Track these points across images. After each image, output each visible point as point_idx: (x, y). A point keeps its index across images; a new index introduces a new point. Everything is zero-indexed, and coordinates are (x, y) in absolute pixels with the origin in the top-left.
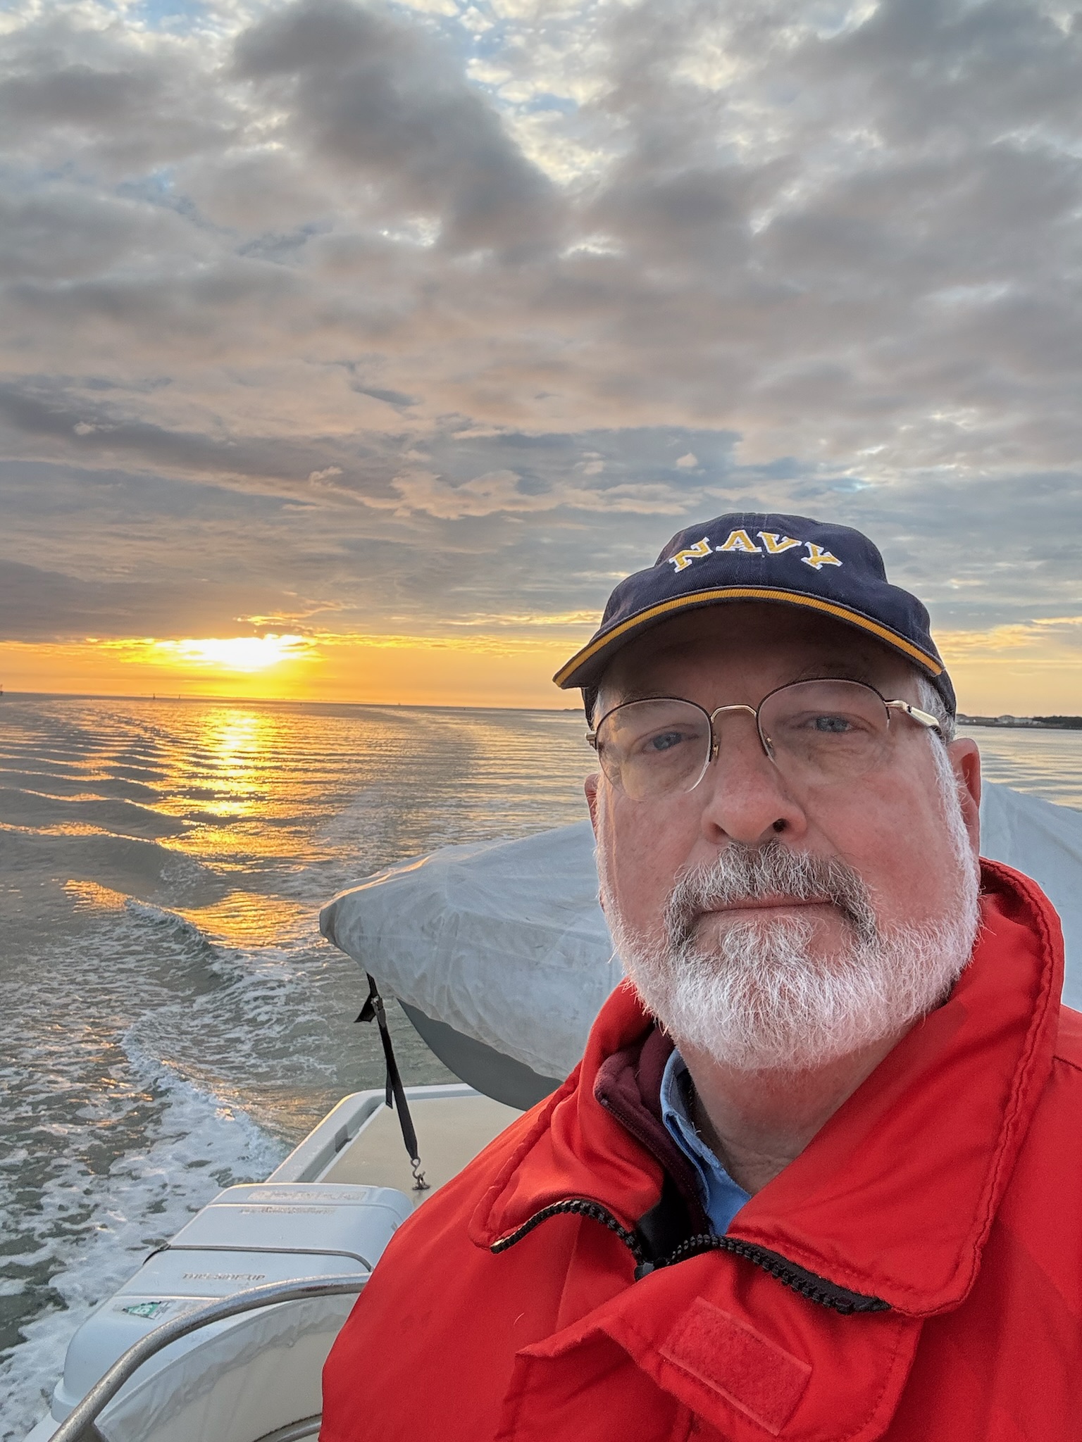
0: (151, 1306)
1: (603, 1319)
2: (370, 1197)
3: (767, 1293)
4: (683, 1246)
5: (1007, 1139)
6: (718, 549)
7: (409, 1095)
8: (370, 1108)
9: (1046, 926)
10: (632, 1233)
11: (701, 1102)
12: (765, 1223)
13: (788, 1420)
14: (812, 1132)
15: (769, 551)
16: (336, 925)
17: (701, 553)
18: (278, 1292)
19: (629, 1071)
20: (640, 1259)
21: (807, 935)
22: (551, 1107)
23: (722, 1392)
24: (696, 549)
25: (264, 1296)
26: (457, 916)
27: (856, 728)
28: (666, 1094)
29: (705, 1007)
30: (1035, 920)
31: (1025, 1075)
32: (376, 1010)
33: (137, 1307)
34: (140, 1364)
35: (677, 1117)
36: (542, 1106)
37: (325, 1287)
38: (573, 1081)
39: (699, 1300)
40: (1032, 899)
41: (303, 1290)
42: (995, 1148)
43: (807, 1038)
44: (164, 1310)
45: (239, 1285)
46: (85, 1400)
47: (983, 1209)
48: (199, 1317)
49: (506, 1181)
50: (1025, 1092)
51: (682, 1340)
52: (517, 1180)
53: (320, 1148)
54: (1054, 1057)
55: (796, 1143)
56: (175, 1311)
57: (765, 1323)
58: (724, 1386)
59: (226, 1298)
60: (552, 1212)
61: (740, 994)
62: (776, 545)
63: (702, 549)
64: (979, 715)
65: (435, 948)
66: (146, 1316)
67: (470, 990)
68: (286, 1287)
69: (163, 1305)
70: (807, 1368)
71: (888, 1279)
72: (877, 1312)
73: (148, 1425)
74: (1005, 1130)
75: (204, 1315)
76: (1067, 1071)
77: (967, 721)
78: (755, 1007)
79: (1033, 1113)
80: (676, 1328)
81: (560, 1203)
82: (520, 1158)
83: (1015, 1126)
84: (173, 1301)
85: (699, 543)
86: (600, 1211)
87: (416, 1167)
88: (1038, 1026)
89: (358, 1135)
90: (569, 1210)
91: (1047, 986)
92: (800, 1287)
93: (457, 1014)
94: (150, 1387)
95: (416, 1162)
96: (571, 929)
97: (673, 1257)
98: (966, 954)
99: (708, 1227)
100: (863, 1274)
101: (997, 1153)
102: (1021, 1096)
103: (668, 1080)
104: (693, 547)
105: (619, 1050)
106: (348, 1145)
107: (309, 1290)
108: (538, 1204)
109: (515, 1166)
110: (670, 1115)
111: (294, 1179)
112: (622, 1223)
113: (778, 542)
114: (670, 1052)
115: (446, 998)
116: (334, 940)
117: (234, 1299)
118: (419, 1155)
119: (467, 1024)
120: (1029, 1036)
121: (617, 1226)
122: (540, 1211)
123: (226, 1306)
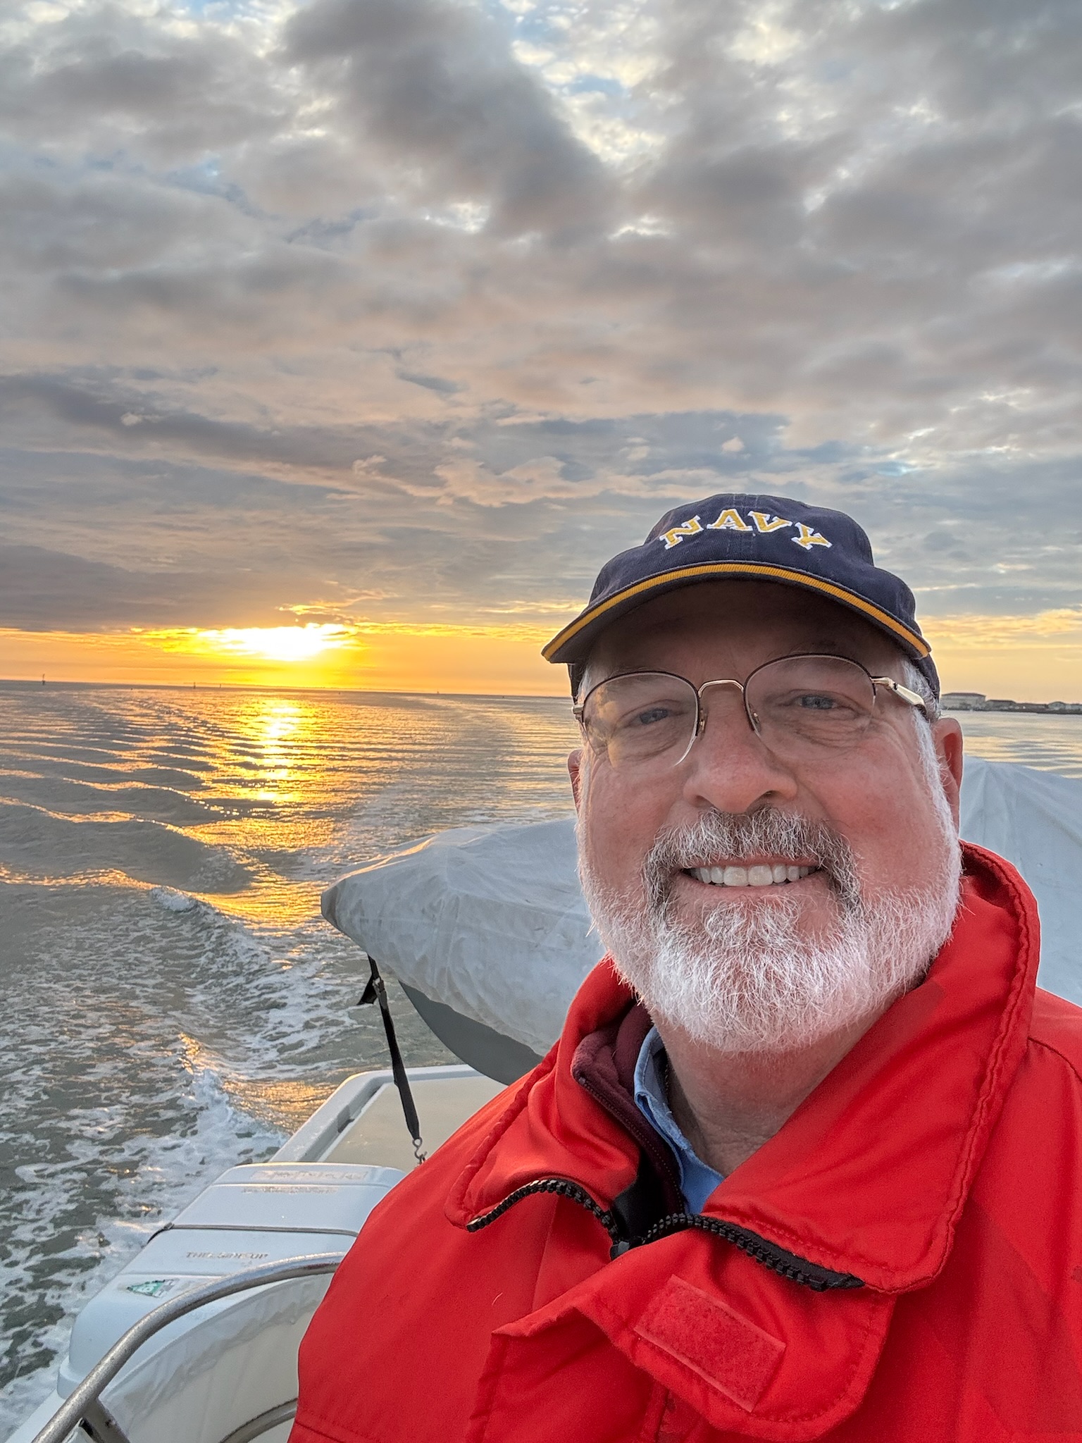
0: (155, 1285)
1: (577, 1298)
2: (372, 1177)
3: (741, 1272)
4: (659, 1225)
5: (980, 1119)
6: (709, 526)
7: (411, 1076)
8: (373, 1089)
9: (1023, 908)
10: (608, 1213)
11: (677, 1081)
12: (741, 1202)
13: (762, 1395)
14: (789, 1112)
15: (760, 530)
16: (337, 908)
17: (692, 531)
18: (280, 1270)
19: (606, 1050)
20: (616, 1237)
21: (794, 913)
22: (529, 1087)
23: (696, 1369)
24: (686, 527)
25: (266, 1275)
26: (457, 898)
27: (842, 707)
28: (641, 1074)
29: (684, 985)
30: (1013, 901)
31: (1000, 1054)
32: (377, 991)
33: (141, 1285)
34: (143, 1342)
35: (648, 1098)
36: (520, 1084)
37: (326, 1265)
38: (551, 1060)
39: (674, 1279)
40: (1010, 882)
41: (305, 1268)
42: (970, 1126)
43: (797, 1019)
44: (168, 1288)
45: (243, 1263)
46: (89, 1376)
47: (957, 1185)
48: (202, 1295)
49: (483, 1159)
50: (1000, 1071)
51: (656, 1319)
52: (495, 1157)
53: (323, 1128)
54: (1029, 1038)
55: (773, 1121)
56: (179, 1289)
57: (740, 1301)
58: (698, 1364)
59: (228, 1277)
60: (528, 1190)
61: (723, 976)
62: (767, 524)
63: (693, 527)
64: (1029, 702)
65: (436, 931)
66: (150, 1294)
67: (471, 973)
68: (286, 1265)
69: (167, 1284)
70: (781, 1345)
71: (862, 1256)
72: (852, 1289)
73: (153, 1399)
74: (979, 1110)
75: (207, 1293)
76: (1041, 1052)
77: (1018, 708)
78: (740, 989)
79: (1006, 1091)
80: (650, 1306)
81: (536, 1182)
82: (497, 1135)
83: (990, 1104)
84: (178, 1280)
85: (690, 521)
86: (576, 1191)
87: (417, 1147)
88: (1014, 1006)
89: (359, 1116)
90: (546, 1189)
91: (1022, 967)
92: (775, 1264)
93: (458, 996)
94: (156, 1361)
95: (417, 1142)
96: (571, 911)
97: (649, 1236)
98: (946, 932)
99: (683, 1206)
100: (837, 1252)
101: (970, 1133)
102: (995, 1076)
103: (644, 1060)
104: (683, 525)
105: (596, 1030)
106: (350, 1126)
107: (310, 1267)
108: (515, 1183)
109: (491, 1145)
110: (643, 1095)
111: (297, 1159)
112: (599, 1203)
113: (769, 522)
114: (648, 1031)
115: (446, 981)
116: (336, 923)
117: (236, 1277)
118: (421, 1136)
119: (468, 1005)
120: (1005, 1016)
121: (593, 1205)
122: (516, 1190)
123: (228, 1284)
